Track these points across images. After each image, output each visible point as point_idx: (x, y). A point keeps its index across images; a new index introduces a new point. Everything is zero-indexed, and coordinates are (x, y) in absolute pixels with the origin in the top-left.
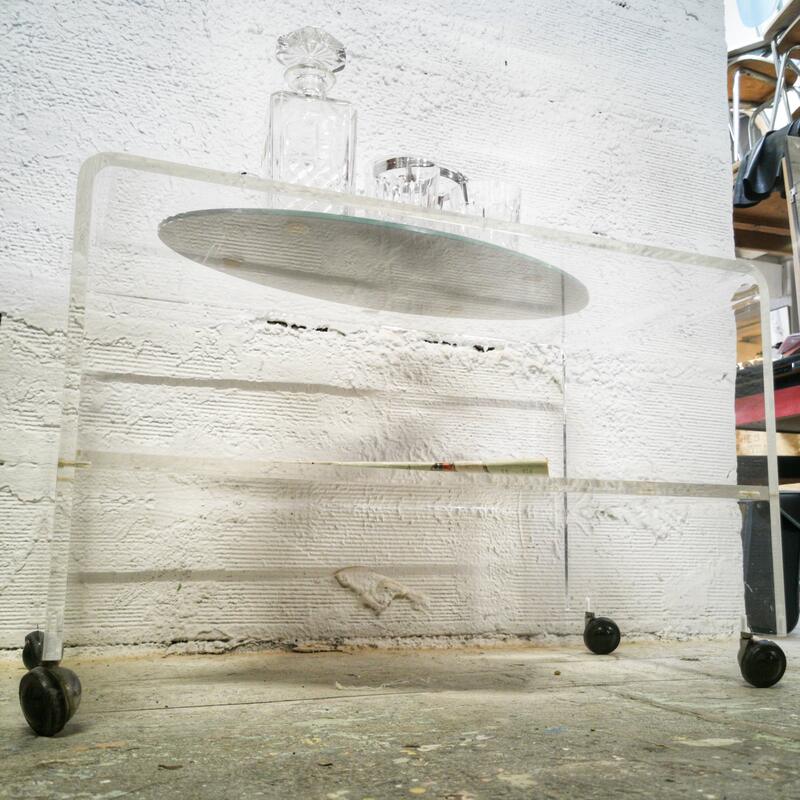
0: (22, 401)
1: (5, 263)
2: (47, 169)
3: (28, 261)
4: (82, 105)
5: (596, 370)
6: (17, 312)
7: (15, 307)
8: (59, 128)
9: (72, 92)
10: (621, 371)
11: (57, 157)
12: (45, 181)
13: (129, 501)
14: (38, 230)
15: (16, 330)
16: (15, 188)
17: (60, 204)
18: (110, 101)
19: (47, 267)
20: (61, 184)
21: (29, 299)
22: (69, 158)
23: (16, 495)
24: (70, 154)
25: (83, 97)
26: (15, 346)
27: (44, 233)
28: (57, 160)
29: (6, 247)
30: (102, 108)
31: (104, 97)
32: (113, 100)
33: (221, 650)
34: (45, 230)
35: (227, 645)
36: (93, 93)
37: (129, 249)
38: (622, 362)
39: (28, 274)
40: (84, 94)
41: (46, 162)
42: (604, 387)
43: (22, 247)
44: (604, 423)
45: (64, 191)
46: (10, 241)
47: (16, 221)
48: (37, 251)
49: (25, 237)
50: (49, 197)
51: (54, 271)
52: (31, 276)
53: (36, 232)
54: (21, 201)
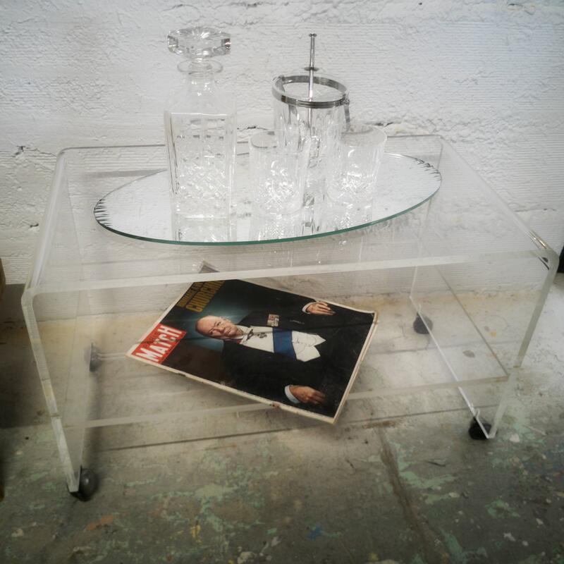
1: (14, 112)
2: (21, 32)
3: (30, 108)
5: (482, 131)
6: (32, 145)
7: (30, 141)
10: (504, 129)
11: (28, 21)
12: (23, 43)
14: (29, 83)
15: (35, 156)
16: (4, 53)
17: (39, 60)
19: (44, 111)
20: (36, 43)
21: (37, 135)
22: (36, 20)
24: (37, 17)
26: (37, 166)
27: (34, 85)
28: (28, 23)
29: (11, 100)
34: (35, 83)
37: (97, 83)
38: (507, 122)
39: (31, 118)
41: (20, 27)
42: (486, 142)
43: (22, 98)
44: (478, 168)
45: (40, 48)
46: (12, 95)
47: (12, 79)
48: (34, 99)
49: (22, 91)
50: (30, 56)
51: (48, 113)
52: (34, 119)
53: (28, 85)
54: (10, 62)
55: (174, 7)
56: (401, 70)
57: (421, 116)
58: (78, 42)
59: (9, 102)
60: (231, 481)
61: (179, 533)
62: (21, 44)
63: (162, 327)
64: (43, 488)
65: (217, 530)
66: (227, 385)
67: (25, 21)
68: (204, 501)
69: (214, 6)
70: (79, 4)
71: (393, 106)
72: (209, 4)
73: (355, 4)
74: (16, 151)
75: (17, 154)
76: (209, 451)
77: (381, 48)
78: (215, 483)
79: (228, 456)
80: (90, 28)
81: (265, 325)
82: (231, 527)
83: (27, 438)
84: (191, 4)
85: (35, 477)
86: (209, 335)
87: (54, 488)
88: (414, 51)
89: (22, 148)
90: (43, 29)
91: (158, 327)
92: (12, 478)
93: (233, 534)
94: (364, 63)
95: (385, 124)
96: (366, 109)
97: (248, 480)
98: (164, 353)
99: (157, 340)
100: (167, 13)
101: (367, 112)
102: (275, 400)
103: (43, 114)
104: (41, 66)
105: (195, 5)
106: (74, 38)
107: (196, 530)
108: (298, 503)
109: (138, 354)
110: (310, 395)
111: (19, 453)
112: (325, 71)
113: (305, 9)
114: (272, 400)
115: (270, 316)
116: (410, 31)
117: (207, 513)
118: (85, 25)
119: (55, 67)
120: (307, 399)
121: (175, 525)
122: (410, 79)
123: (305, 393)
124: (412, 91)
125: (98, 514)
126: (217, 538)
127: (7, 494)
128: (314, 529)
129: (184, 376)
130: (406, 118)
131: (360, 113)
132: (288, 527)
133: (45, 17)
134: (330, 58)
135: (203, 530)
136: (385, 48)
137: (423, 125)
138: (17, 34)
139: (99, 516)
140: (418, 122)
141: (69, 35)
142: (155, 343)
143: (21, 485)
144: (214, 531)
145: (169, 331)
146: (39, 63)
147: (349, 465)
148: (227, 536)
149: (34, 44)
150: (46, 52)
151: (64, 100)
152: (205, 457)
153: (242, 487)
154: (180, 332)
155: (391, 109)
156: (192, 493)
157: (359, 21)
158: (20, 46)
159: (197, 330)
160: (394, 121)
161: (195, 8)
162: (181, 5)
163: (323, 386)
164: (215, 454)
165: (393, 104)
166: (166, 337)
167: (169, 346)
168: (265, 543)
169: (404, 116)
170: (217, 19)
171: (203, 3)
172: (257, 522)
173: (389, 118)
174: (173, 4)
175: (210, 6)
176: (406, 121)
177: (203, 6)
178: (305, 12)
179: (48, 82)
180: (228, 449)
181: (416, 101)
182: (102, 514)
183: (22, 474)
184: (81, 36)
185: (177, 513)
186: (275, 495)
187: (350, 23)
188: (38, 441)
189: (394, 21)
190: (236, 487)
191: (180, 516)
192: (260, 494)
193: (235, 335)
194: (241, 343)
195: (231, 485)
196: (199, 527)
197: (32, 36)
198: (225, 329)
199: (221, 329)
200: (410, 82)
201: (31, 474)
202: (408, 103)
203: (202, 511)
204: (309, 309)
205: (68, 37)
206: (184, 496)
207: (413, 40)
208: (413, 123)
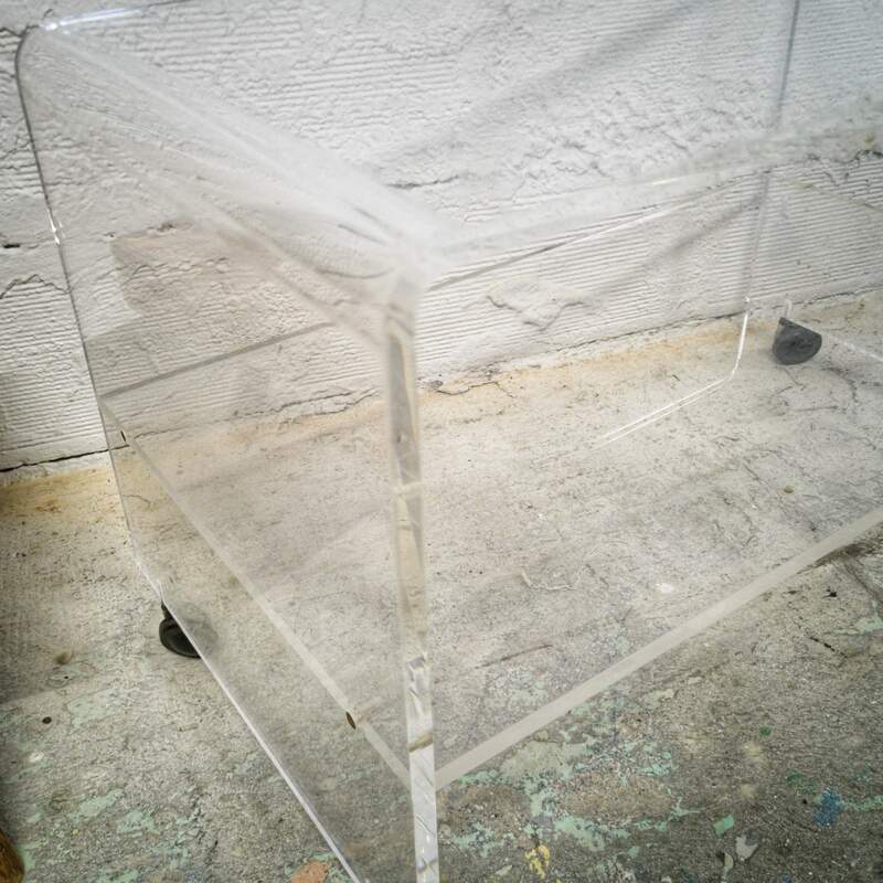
0: (14, 151)
23: (52, 284)
33: (342, 407)
35: (348, 399)
60: (574, 729)
61: (503, 872)
64: (122, 829)
65: (593, 849)
68: (529, 786)
76: (494, 666)
78: (539, 740)
79: (542, 671)
82: (623, 834)
83: (47, 721)
85: (91, 808)
87: (149, 824)
92: (34, 819)
93: (634, 851)
97: (613, 719)
107: (541, 858)
108: (752, 749)
111: (36, 758)
117: (549, 814)
121: (484, 854)
125: (281, 867)
126: (600, 867)
127: (29, 863)
128: (818, 799)
132: (757, 808)
135: (557, 855)
139: (287, 871)
143: (61, 835)
144: (583, 851)
147: (820, 647)
148: (621, 859)
152: (489, 682)
153: (604, 736)
156: (493, 773)
164: (510, 670)
168: (721, 857)
172: (680, 812)
180: (537, 654)
182: (291, 865)
183: (56, 805)
185: (478, 826)
186: (690, 742)
188: (77, 722)
190: (592, 741)
191: (489, 833)
192: (654, 744)
195: (577, 738)
196: (544, 849)
201: (78, 803)
203: (536, 809)
206: (477, 782)
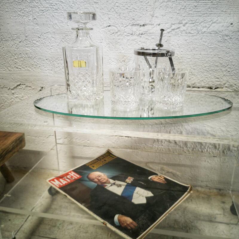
1: (40, 72)
2: (45, 37)
3: (46, 70)
4: (52, 10)
6: (46, 87)
7: (45, 85)
8: (47, 21)
9: (48, 5)
11: (48, 32)
12: (46, 42)
13: (83, 140)
14: (47, 60)
16: (38, 46)
17: (51, 50)
18: (60, 6)
19: (51, 72)
20: (51, 42)
21: (48, 82)
22: (51, 32)
24: (51, 31)
25: (52, 7)
27: (49, 60)
28: (48, 34)
29: (40, 67)
30: (58, 10)
31: (58, 5)
32: (61, 5)
34: (49, 59)
36: (55, 4)
39: (46, 75)
40: (52, 5)
41: (45, 35)
43: (44, 66)
45: (52, 44)
46: (40, 64)
47: (41, 57)
48: (48, 67)
49: (44, 63)
50: (48, 48)
51: (53, 73)
52: (47, 75)
53: (46, 60)
54: (41, 50)
55: (107, 27)
56: (222, 58)
57: (235, 85)
58: (67, 42)
59: (39, 67)
62: (45, 42)
63: (72, 172)
66: (85, 206)
67: (46, 33)
69: (124, 26)
70: (68, 25)
71: (218, 78)
72: (122, 25)
73: (195, 24)
74: (40, 89)
75: (40, 90)
77: (210, 47)
80: (72, 36)
81: (124, 181)
84: (114, 25)
86: (92, 180)
88: (229, 48)
89: (42, 88)
90: (53, 36)
91: (70, 172)
94: (201, 54)
95: (214, 88)
96: (202, 79)
98: (64, 183)
99: (66, 177)
100: (104, 29)
101: (203, 80)
102: (106, 221)
103: (51, 73)
104: (52, 52)
105: (116, 26)
106: (65, 40)
109: (52, 181)
110: (128, 223)
112: (179, 58)
113: (168, 27)
114: (104, 220)
115: (129, 177)
116: (226, 38)
118: (70, 35)
119: (57, 53)
120: (125, 224)
122: (228, 64)
123: (126, 221)
124: (229, 70)
129: (66, 196)
130: (226, 85)
131: (199, 81)
133: (54, 31)
134: (182, 52)
136: (212, 46)
137: (237, 90)
138: (43, 38)
140: (234, 88)
141: (63, 39)
142: (63, 178)
145: (74, 175)
146: (51, 51)
149: (49, 43)
150: (54, 46)
151: (59, 68)
154: (78, 176)
155: (217, 80)
157: (197, 33)
158: (44, 43)
159: (88, 177)
160: (219, 86)
161: (116, 27)
162: (110, 26)
163: (139, 220)
165: (218, 77)
166: (70, 177)
167: (69, 181)
169: (225, 84)
170: (126, 32)
171: (119, 25)
173: (216, 84)
174: (106, 26)
175: (122, 26)
176: (226, 87)
177: (119, 26)
178: (168, 28)
179: (54, 59)
181: (232, 76)
184: (68, 40)
187: (192, 34)
189: (217, 33)
193: (105, 183)
194: (106, 187)
197: (49, 39)
198: (101, 179)
199: (100, 178)
200: (227, 65)
202: (227, 77)
204: (153, 178)
205: (63, 40)
207: (228, 43)
208: (231, 88)
